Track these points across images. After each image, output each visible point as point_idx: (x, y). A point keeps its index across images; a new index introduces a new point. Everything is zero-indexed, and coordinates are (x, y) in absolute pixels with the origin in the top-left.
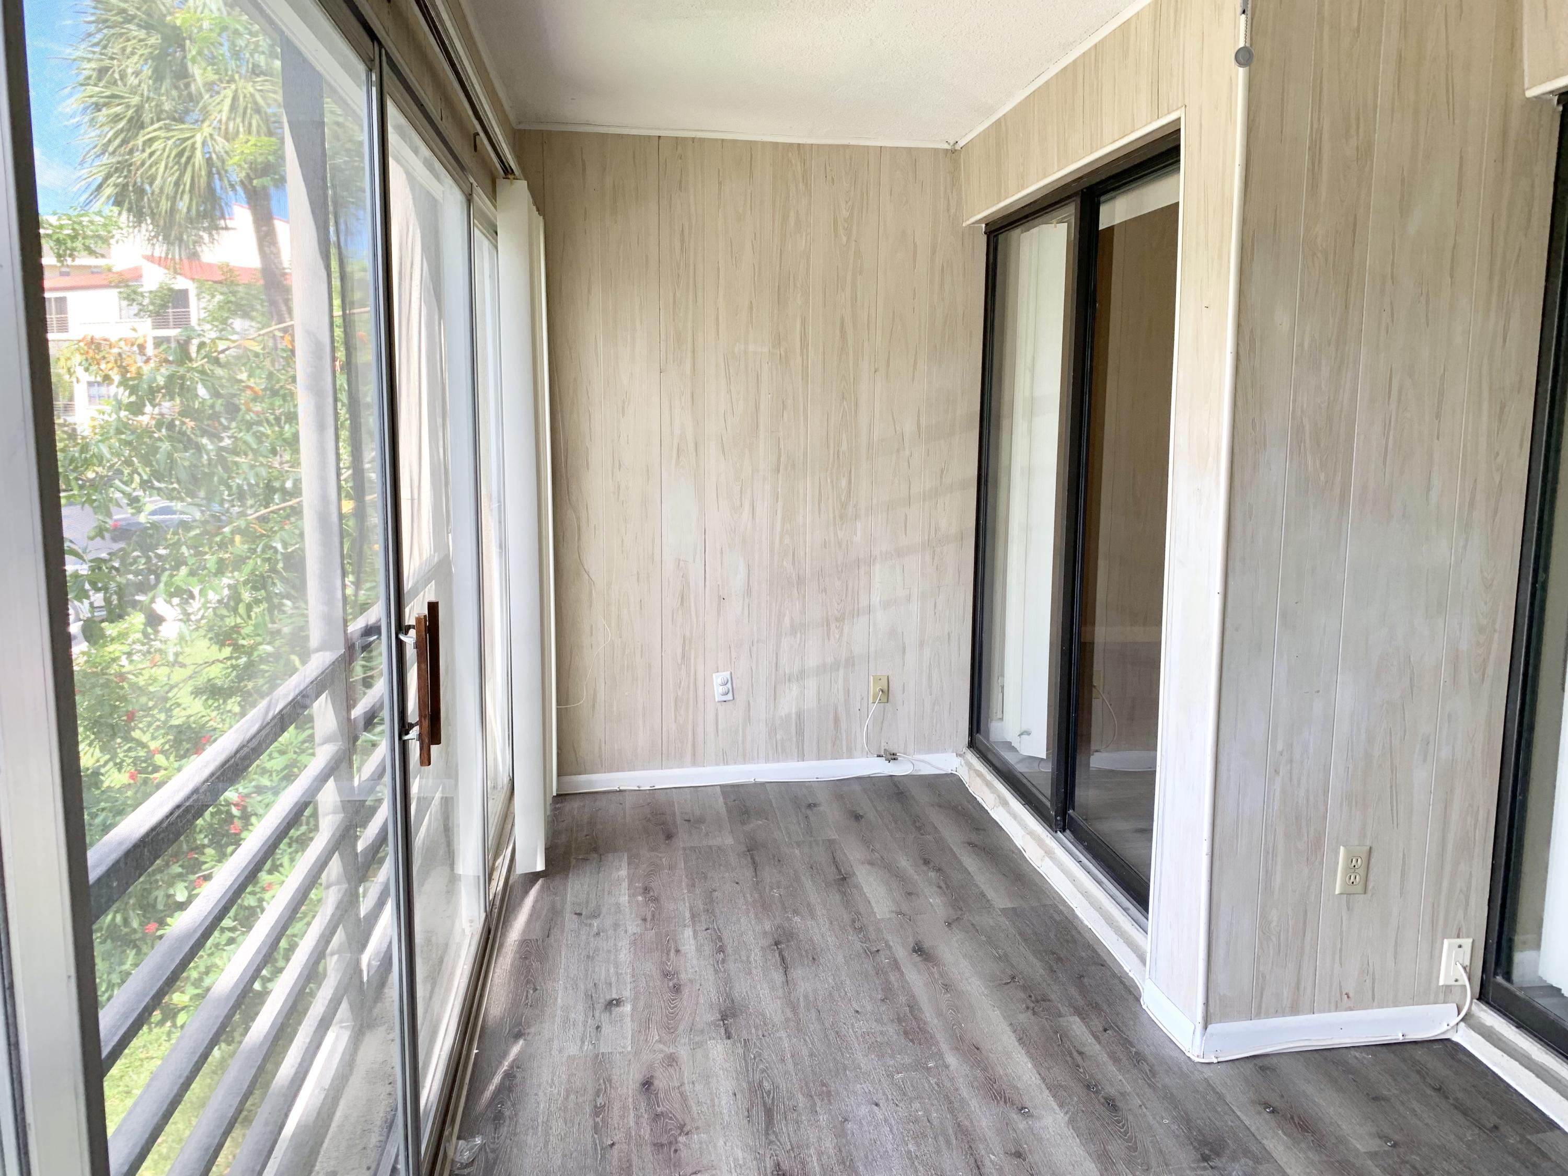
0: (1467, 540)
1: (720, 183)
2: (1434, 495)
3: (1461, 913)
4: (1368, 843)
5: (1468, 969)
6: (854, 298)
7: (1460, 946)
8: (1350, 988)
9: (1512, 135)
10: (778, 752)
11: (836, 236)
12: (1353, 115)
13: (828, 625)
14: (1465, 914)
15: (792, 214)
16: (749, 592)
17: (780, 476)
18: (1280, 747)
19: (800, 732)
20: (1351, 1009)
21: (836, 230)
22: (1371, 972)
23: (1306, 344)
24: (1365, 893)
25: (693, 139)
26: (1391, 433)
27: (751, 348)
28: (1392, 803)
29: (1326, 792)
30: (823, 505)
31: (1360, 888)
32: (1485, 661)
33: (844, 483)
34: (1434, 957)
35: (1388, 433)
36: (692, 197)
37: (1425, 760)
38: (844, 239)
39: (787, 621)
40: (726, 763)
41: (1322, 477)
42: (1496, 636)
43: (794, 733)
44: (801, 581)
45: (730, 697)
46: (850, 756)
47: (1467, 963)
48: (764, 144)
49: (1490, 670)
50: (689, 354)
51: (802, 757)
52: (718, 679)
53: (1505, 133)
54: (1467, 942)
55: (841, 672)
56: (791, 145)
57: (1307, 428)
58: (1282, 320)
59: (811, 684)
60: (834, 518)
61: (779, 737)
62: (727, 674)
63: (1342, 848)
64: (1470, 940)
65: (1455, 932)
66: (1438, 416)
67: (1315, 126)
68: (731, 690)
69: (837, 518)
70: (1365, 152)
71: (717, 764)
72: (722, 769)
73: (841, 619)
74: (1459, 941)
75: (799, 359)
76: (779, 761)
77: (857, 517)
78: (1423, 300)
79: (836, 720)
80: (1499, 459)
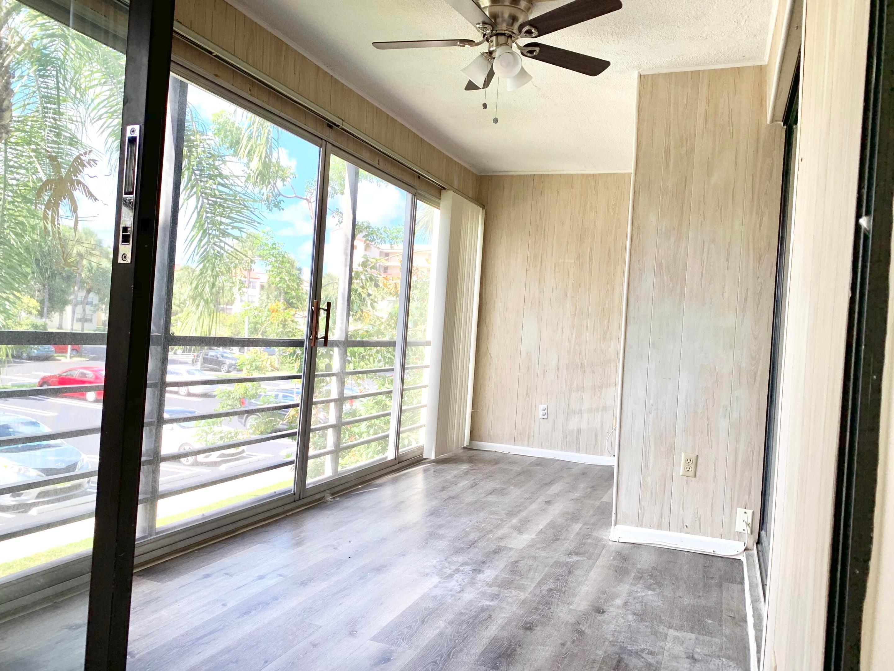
0: (744, 316)
1: (558, 192)
2: (726, 295)
3: (746, 497)
4: (697, 454)
5: (750, 525)
6: (615, 239)
7: (745, 513)
8: (688, 522)
9: (761, 141)
10: (567, 446)
11: (608, 211)
12: (684, 138)
13: (595, 389)
14: (749, 498)
15: (589, 203)
16: (558, 369)
17: (576, 317)
18: (652, 402)
19: (578, 438)
20: (688, 533)
21: (608, 209)
22: (699, 517)
23: (663, 230)
24: (695, 477)
25: (548, 175)
26: (705, 267)
27: (566, 261)
28: (708, 435)
29: (675, 426)
30: (595, 332)
31: (691, 474)
32: (755, 374)
33: (606, 322)
34: (732, 515)
35: (703, 267)
36: (546, 198)
37: (725, 416)
38: (612, 213)
39: (575, 384)
40: (542, 447)
41: (671, 285)
42: (761, 362)
43: (575, 440)
44: (583, 366)
45: (546, 417)
46: (602, 455)
47: (750, 522)
48: (578, 174)
49: (758, 378)
50: (539, 263)
51: (578, 451)
52: (542, 407)
53: (758, 139)
54: (750, 512)
55: (600, 413)
56: (590, 174)
57: (664, 264)
58: (652, 219)
59: (585, 416)
60: (600, 338)
61: (568, 440)
62: (545, 406)
63: (683, 454)
64: (751, 511)
65: (743, 504)
66: (728, 260)
67: (667, 143)
68: (547, 414)
69: (602, 338)
70: (690, 152)
71: (538, 448)
72: (540, 450)
73: (601, 387)
74: (746, 510)
75: (588, 266)
76: (567, 451)
77: (611, 339)
78: (719, 210)
79: (596, 435)
80: (760, 280)
